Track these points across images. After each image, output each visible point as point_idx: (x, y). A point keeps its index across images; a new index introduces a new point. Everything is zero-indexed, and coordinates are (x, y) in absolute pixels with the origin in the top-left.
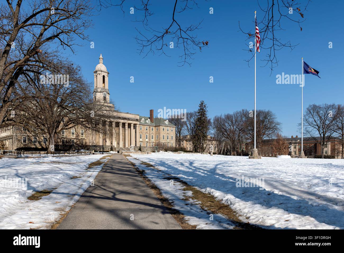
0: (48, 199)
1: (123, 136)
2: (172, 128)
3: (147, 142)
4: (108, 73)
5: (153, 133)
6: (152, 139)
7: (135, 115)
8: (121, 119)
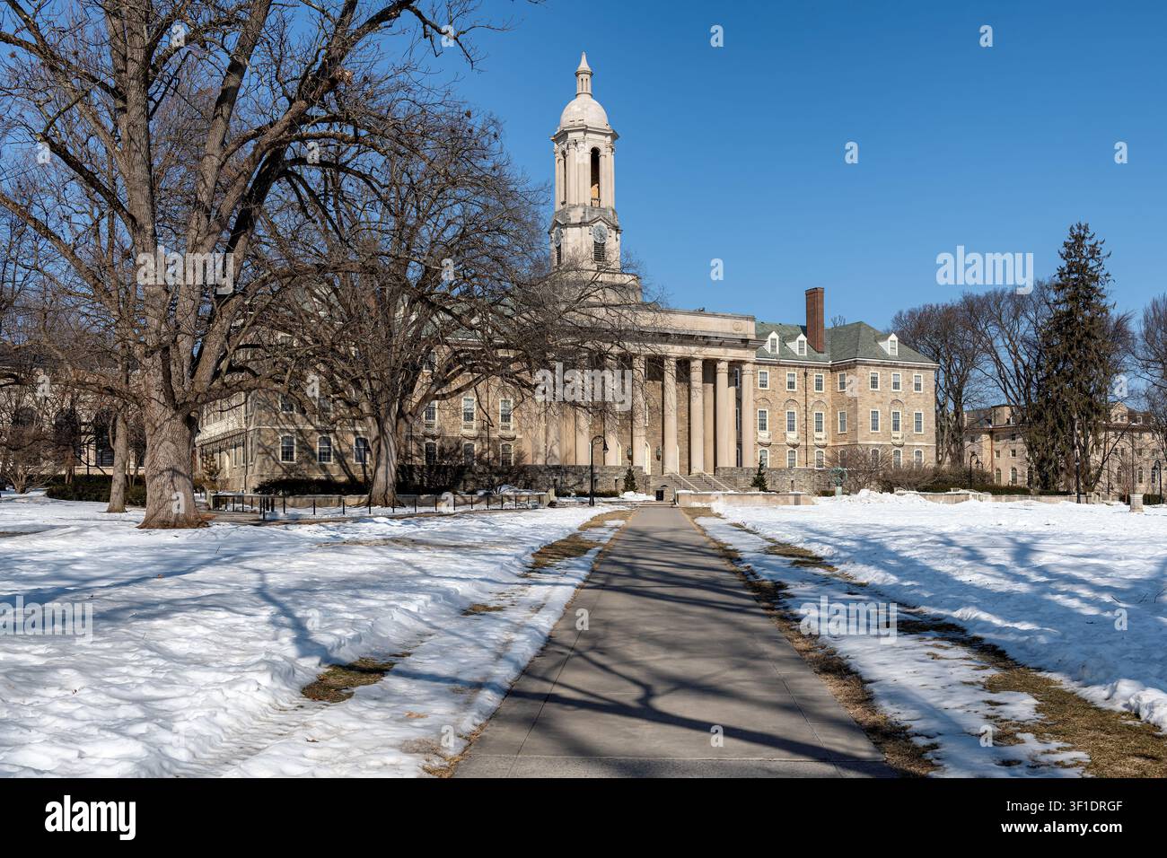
0: (375, 699)
1: (679, 420)
2: (916, 373)
3: (795, 446)
4: (615, 136)
5: (820, 401)
6: (819, 430)
7: (735, 318)
8: (674, 343)
